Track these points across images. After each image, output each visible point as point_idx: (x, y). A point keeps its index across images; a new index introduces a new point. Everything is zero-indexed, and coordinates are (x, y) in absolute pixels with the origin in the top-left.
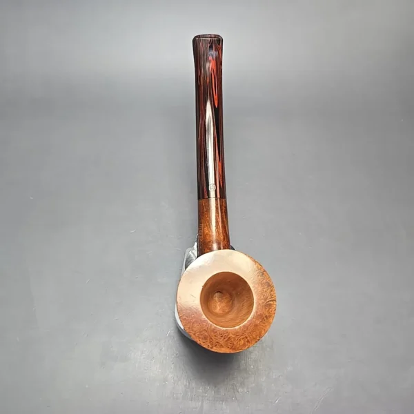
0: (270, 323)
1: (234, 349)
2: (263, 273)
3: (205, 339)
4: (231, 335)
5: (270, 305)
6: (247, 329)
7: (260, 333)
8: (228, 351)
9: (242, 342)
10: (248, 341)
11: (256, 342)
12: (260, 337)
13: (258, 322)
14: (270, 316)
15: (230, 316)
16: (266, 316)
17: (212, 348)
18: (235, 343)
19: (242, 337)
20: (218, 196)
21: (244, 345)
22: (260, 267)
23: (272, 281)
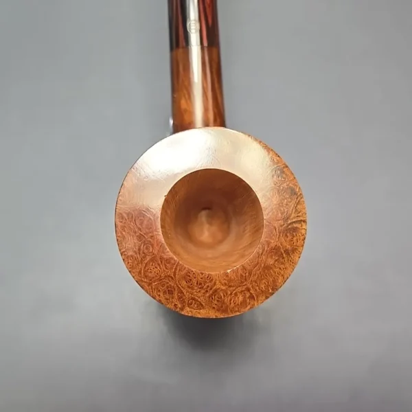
0: (294, 264)
1: (225, 311)
2: (283, 170)
3: (171, 292)
4: (218, 286)
5: (295, 229)
6: (250, 274)
7: (274, 281)
8: (212, 315)
9: (241, 298)
10: (252, 297)
11: (267, 298)
12: (275, 289)
13: (271, 262)
14: (294, 250)
15: (224, 247)
16: (287, 252)
17: (182, 309)
18: (227, 300)
19: (240, 289)
20: (206, 44)
21: (244, 303)
22: (276, 159)
23: (301, 184)
